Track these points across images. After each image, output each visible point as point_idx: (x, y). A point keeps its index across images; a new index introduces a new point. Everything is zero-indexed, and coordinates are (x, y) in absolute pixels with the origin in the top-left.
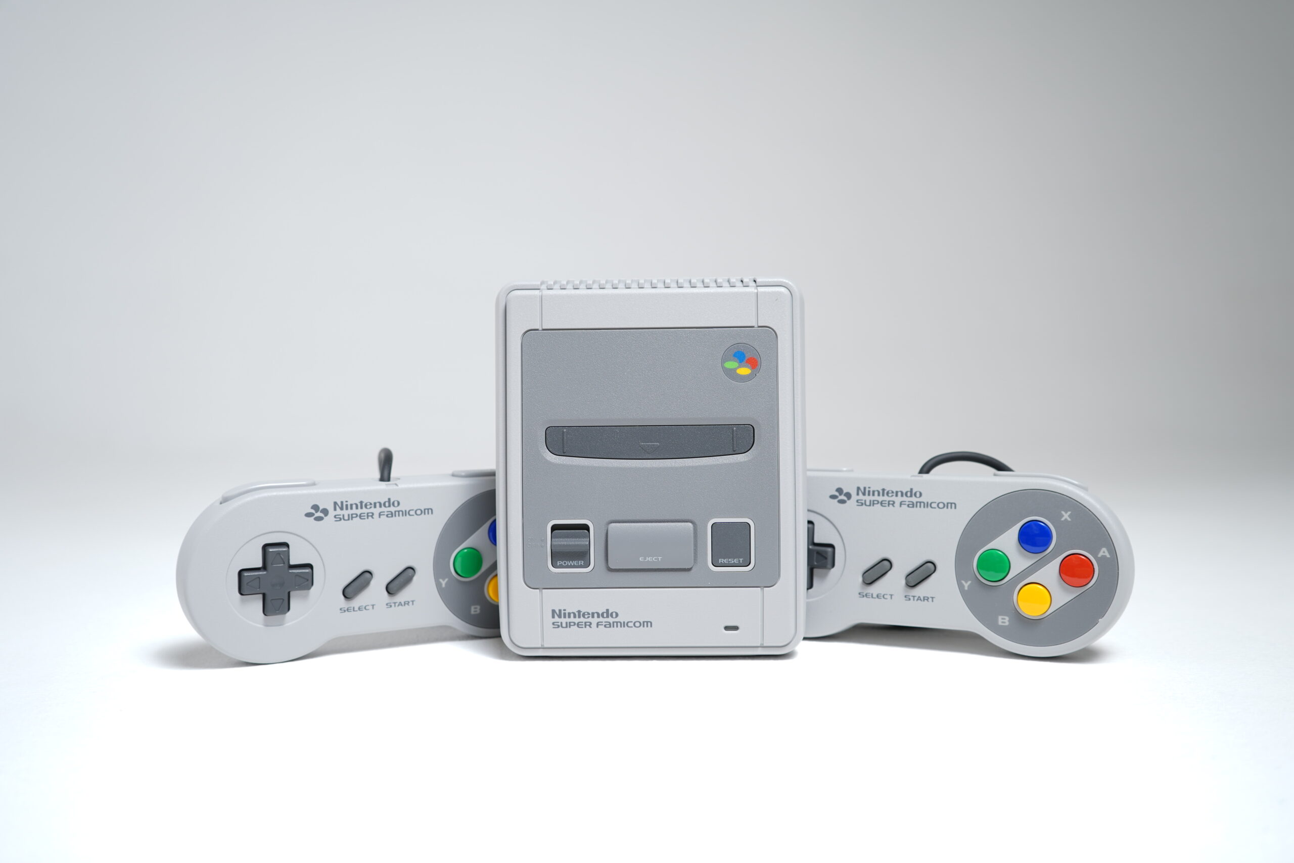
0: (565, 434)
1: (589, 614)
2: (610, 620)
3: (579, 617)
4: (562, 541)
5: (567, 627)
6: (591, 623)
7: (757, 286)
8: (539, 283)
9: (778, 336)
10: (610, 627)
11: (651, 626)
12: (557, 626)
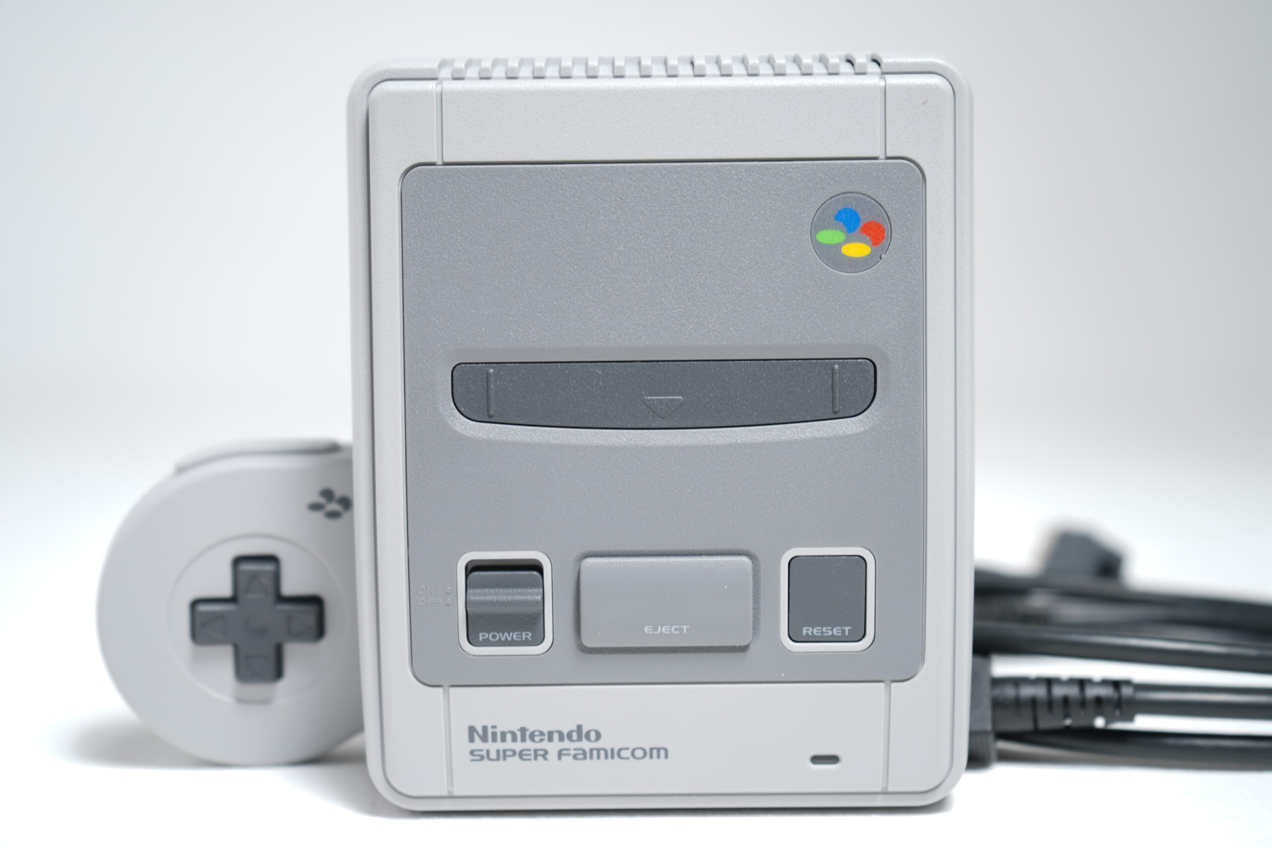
0: (492, 379)
1: (542, 734)
2: (585, 745)
3: (523, 740)
4: (489, 594)
5: (498, 759)
6: (546, 752)
7: (884, 73)
8: (435, 65)
9: (927, 177)
10: (585, 758)
11: (666, 756)
12: (478, 758)
